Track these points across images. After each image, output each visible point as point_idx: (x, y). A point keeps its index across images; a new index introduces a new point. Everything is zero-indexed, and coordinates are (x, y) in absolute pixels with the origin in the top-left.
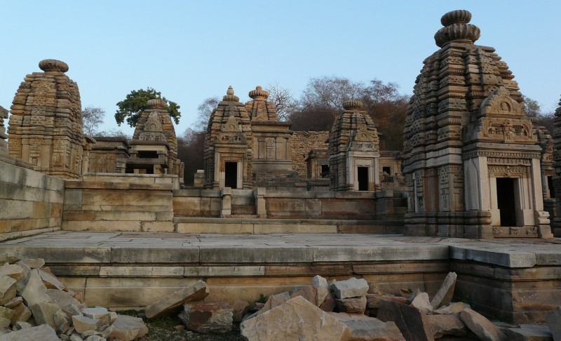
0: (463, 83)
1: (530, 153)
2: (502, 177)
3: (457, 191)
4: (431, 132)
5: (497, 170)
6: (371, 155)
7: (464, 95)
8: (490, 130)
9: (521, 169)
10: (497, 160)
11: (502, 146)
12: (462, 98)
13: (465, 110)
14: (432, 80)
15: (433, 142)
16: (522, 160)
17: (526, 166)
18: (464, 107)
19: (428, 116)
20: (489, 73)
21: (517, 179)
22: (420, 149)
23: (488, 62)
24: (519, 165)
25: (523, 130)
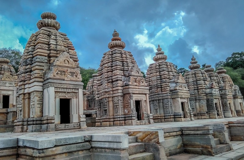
0: (47, 49)
1: (78, 86)
2: (63, 98)
3: (39, 106)
4: (28, 73)
5: (60, 94)
6: (11, 88)
7: (47, 55)
8: (57, 73)
9: (73, 94)
10: (60, 89)
11: (63, 82)
12: (46, 56)
13: (47, 63)
14: (31, 46)
15: (29, 79)
16: (73, 89)
17: (76, 93)
18: (46, 61)
19: (27, 65)
20: (61, 45)
21: (71, 99)
22: (22, 83)
23: (61, 39)
24: (72, 92)
25: (75, 74)
